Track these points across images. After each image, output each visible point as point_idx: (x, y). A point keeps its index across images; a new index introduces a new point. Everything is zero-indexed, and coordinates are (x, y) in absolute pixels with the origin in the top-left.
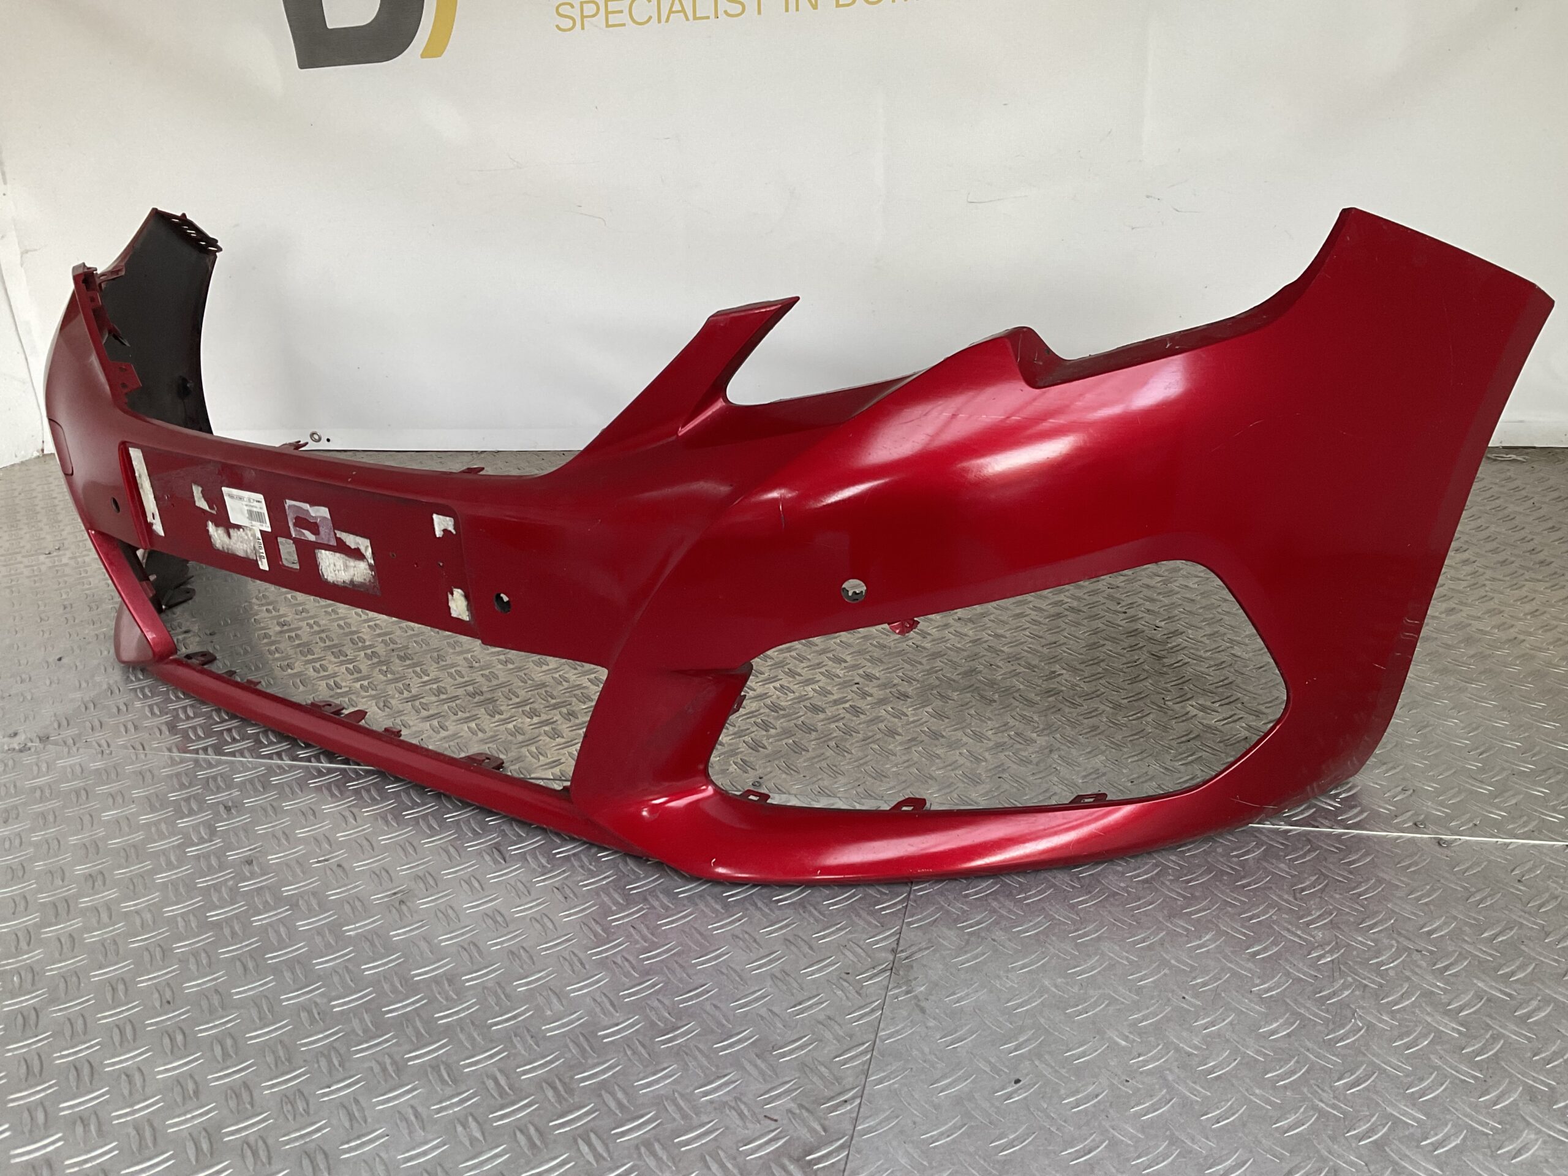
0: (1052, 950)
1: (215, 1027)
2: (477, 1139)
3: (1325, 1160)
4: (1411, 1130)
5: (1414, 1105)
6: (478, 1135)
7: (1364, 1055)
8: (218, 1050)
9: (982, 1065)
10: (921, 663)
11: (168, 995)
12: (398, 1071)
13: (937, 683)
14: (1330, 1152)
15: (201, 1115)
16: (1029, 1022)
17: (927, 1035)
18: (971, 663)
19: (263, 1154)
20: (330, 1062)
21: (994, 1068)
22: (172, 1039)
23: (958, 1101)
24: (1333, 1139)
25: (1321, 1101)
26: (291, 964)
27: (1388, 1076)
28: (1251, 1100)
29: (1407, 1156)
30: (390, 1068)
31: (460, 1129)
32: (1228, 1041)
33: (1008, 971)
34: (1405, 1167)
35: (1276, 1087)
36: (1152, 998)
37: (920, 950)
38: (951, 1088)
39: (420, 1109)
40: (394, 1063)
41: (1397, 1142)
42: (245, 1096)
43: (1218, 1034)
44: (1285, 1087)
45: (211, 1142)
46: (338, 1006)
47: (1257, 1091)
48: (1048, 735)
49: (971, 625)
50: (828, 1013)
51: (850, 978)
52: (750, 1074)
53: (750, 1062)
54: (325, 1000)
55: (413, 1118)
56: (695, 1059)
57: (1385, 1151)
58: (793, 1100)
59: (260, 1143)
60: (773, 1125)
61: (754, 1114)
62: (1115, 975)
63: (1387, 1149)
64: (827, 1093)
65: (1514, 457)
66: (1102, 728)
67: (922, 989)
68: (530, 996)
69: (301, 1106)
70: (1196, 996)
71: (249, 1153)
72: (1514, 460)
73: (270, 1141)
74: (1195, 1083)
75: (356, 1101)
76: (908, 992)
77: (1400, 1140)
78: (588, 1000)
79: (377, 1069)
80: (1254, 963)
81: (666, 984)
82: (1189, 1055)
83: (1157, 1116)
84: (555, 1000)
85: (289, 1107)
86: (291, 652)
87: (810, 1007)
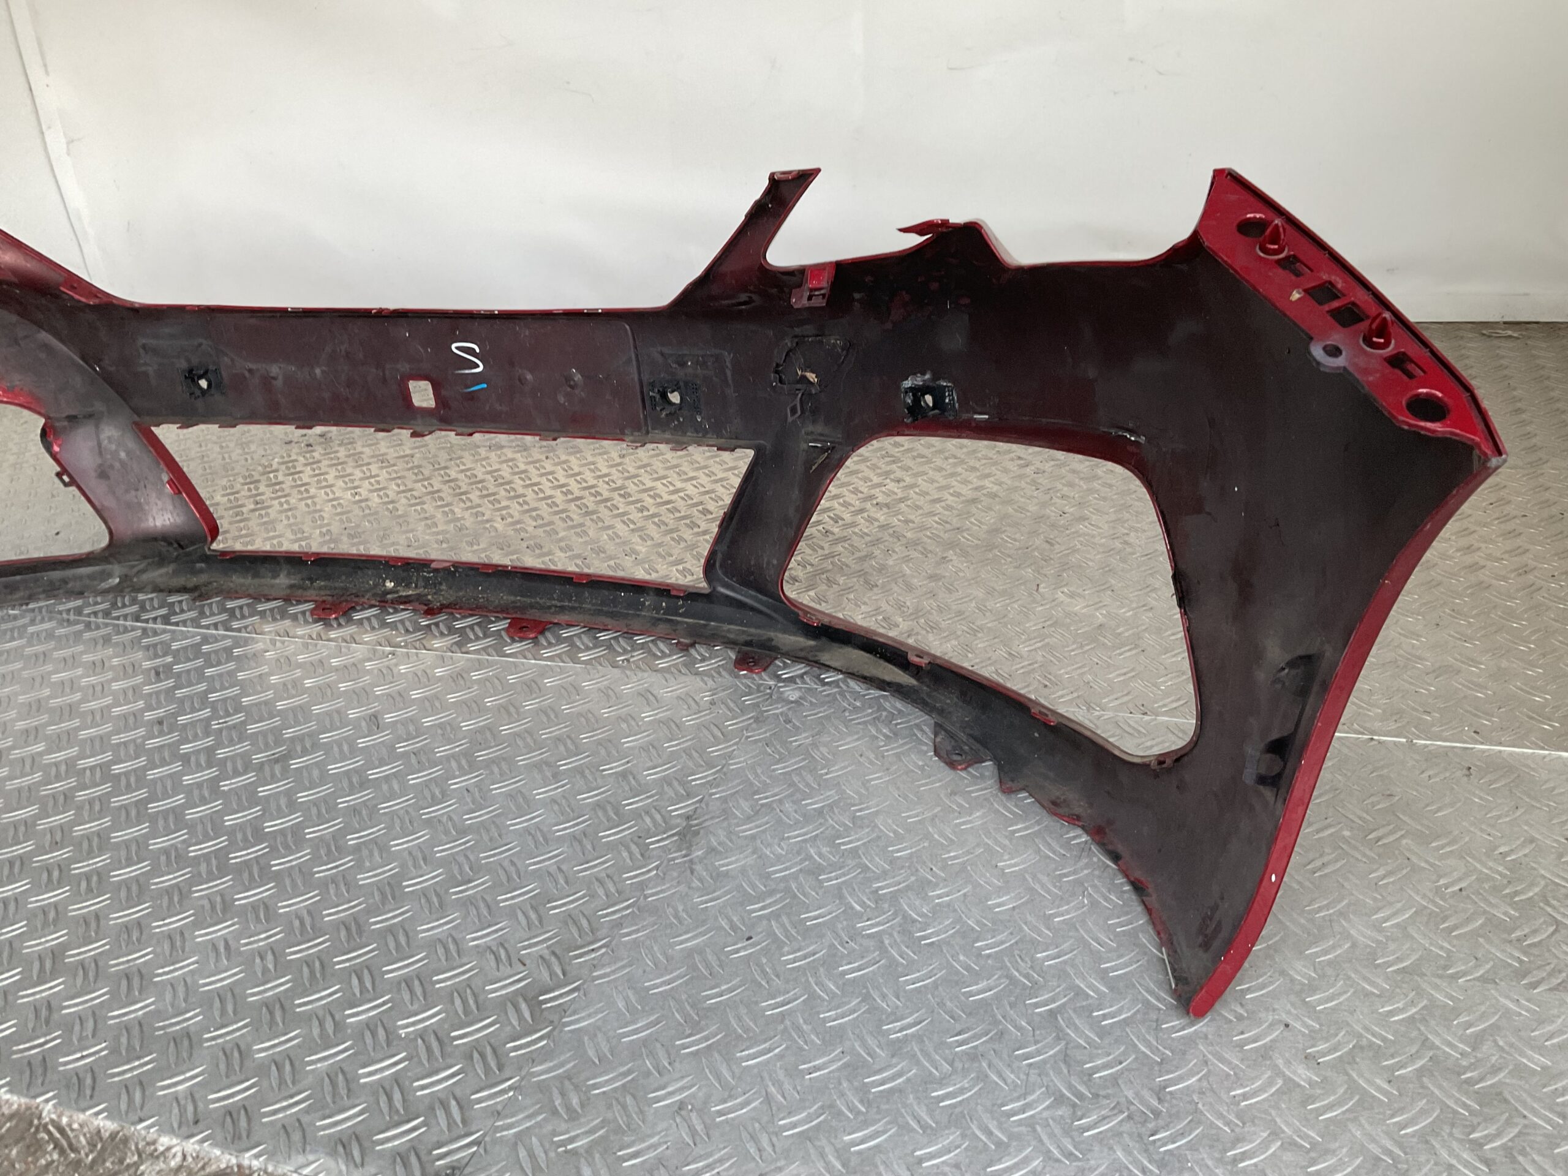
0: (831, 821)
1: (88, 865)
2: (269, 970)
3: (996, 1022)
4: (1090, 1001)
5: (1102, 979)
6: (271, 966)
7: (1077, 930)
8: (84, 884)
9: (724, 923)
10: (822, 548)
11: (58, 838)
12: (225, 910)
13: (830, 567)
14: (1004, 1017)
15: (53, 940)
16: (782, 885)
17: (687, 894)
18: (869, 549)
19: (91, 975)
20: (171, 899)
21: (734, 927)
22: (50, 874)
23: (690, 953)
24: (1012, 1005)
25: (1017, 970)
26: (165, 814)
27: (1091, 951)
28: (952, 966)
29: (1075, 1024)
30: (218, 907)
31: (258, 960)
32: (955, 910)
33: (783, 839)
34: (1068, 1034)
35: (980, 955)
36: (903, 867)
37: (712, 818)
38: (688, 941)
39: (230, 942)
40: (223, 901)
41: (1070, 1012)
42: (93, 925)
43: (948, 905)
44: (989, 956)
45: (54, 962)
46: (194, 851)
47: (962, 958)
48: (912, 620)
49: (885, 510)
50: (609, 872)
51: (641, 841)
52: (519, 923)
53: (523, 913)
54: (184, 846)
55: (222, 950)
56: (477, 909)
57: (1056, 1019)
58: (548, 947)
59: (93, 965)
60: (522, 968)
61: (509, 958)
62: (878, 846)
63: (1059, 1018)
64: (580, 942)
65: (1510, 333)
66: (967, 614)
67: (700, 853)
68: (357, 848)
69: (135, 935)
70: (943, 869)
71: (81, 972)
72: (1510, 337)
73: (101, 964)
74: (907, 947)
75: (182, 934)
76: (685, 856)
77: (1075, 1011)
78: (406, 854)
79: (208, 906)
80: (1010, 840)
81: (477, 842)
82: (914, 921)
83: (861, 976)
84: (376, 853)
85: (126, 937)
86: (256, 529)
87: (595, 866)
